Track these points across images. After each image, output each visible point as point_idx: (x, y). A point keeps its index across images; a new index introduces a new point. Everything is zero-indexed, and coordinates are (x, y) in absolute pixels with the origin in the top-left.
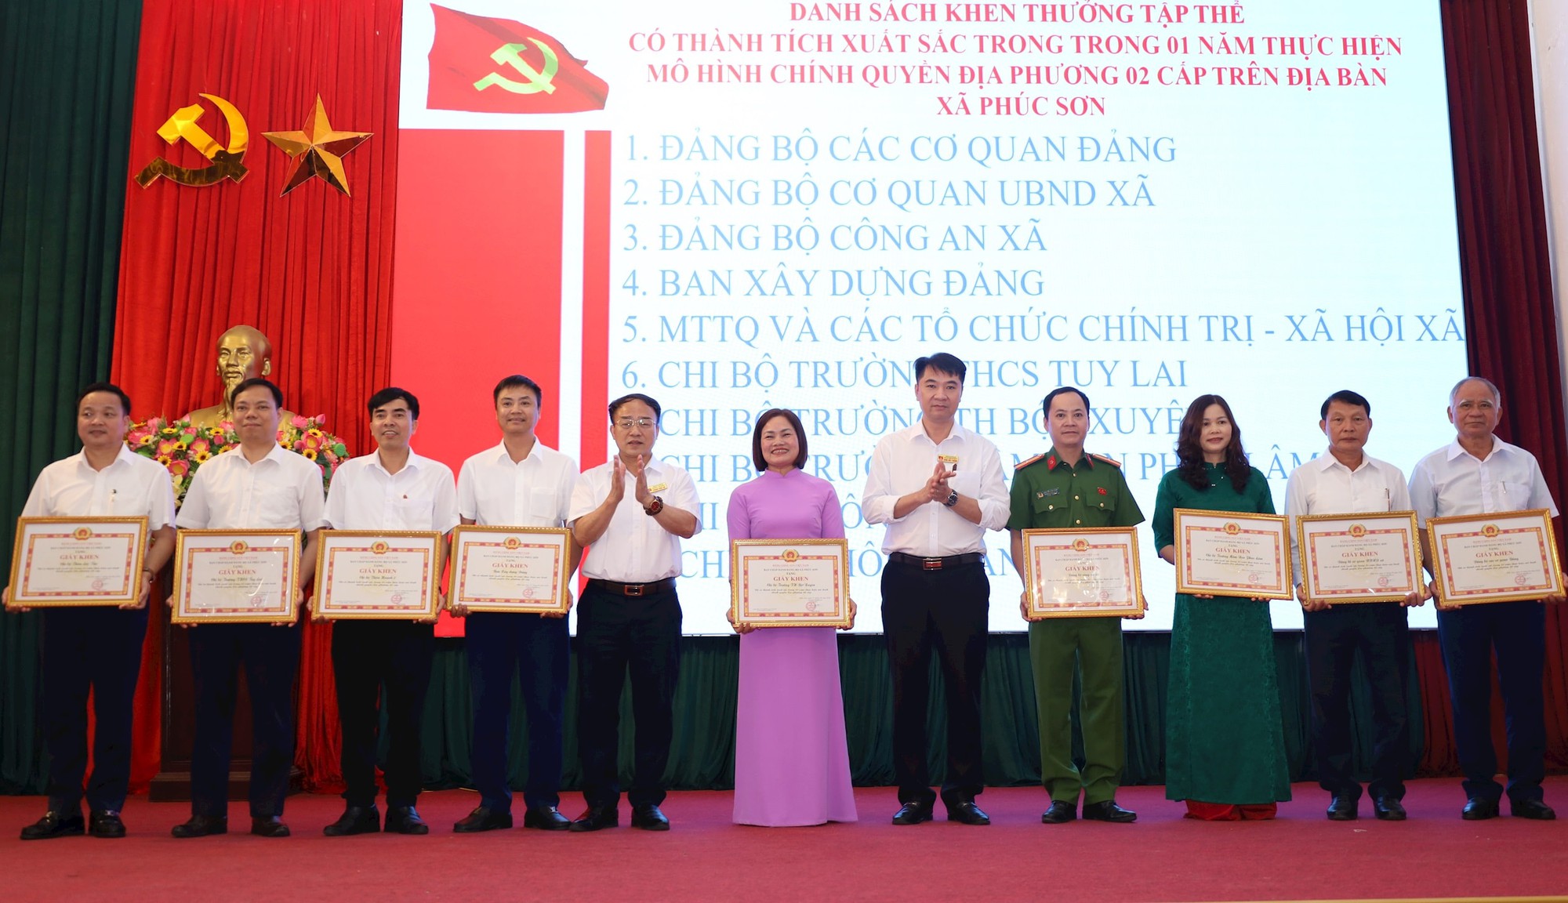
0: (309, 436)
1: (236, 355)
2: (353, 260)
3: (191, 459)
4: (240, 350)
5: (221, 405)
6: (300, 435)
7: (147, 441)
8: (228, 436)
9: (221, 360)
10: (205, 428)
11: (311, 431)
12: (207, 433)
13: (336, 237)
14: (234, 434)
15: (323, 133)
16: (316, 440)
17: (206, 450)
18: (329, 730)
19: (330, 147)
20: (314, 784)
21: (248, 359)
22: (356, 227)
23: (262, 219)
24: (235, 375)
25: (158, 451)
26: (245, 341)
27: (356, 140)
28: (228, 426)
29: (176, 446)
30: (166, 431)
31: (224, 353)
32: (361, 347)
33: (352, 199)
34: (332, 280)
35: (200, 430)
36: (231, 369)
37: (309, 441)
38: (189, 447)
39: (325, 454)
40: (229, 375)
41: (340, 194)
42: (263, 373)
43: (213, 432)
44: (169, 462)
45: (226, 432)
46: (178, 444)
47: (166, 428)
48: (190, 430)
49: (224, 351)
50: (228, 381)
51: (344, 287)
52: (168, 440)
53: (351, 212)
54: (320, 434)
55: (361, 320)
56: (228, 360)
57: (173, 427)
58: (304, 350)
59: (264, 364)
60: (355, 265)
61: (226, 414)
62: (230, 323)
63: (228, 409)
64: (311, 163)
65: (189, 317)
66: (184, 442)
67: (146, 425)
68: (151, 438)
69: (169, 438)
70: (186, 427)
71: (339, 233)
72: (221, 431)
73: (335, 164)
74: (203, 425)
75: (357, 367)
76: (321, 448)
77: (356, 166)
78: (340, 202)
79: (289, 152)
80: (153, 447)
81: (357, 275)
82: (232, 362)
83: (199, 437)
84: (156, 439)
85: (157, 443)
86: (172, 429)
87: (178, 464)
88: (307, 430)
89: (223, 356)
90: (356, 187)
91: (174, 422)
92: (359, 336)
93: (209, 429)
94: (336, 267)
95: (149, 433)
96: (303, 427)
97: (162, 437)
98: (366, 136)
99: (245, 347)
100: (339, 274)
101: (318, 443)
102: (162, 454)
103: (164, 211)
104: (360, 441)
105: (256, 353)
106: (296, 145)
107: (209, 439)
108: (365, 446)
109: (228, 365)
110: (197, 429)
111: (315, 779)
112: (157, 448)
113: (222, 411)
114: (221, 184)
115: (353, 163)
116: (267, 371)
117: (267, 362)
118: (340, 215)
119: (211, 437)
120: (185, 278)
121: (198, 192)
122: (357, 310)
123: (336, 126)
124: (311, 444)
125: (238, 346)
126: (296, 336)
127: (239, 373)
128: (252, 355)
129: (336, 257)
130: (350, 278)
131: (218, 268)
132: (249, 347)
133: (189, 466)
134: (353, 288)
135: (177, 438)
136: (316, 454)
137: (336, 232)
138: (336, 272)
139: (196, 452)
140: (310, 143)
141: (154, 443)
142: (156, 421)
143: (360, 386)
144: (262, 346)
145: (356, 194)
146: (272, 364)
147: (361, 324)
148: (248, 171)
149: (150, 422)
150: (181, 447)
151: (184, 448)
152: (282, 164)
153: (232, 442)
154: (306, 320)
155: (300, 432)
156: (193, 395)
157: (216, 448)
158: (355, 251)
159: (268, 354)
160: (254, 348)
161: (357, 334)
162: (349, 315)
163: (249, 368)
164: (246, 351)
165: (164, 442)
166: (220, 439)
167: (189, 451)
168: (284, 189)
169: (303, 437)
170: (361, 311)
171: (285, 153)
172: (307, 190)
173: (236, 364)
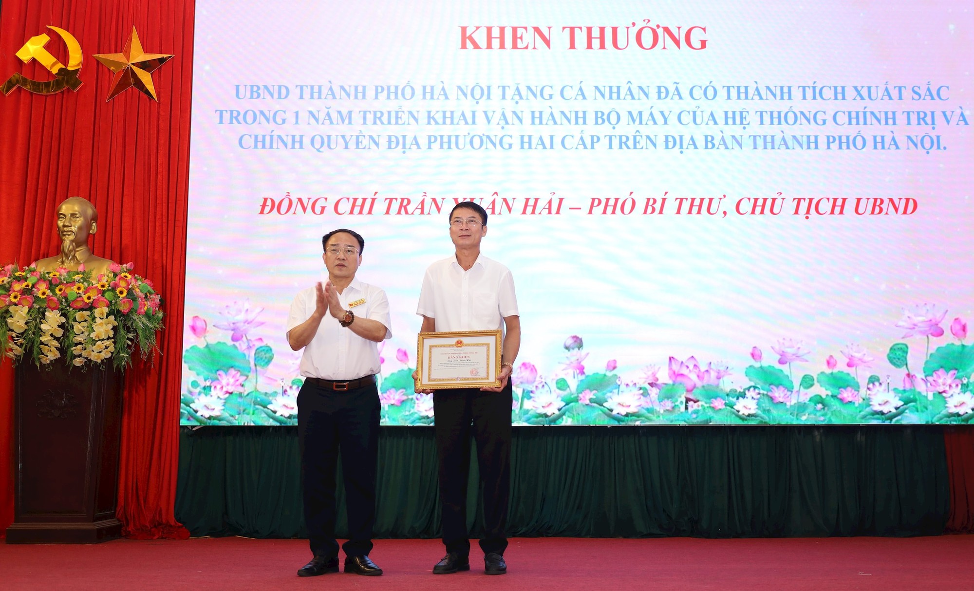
0: (121, 278)
1: (70, 219)
2: (159, 149)
3: (35, 295)
4: (73, 215)
5: (60, 256)
6: (115, 278)
7: (3, 281)
8: (62, 278)
9: (59, 222)
10: (46, 272)
11: (123, 275)
12: (47, 275)
13: (147, 132)
14: (67, 276)
15: (138, 54)
16: (126, 281)
17: (46, 288)
18: (140, 493)
19: (143, 65)
20: (129, 532)
21: (79, 222)
22: (162, 125)
23: (93, 118)
24: (69, 233)
25: (11, 289)
26: (76, 208)
27: (161, 60)
28: (63, 270)
29: (24, 285)
30: (17, 274)
31: (62, 217)
32: (165, 213)
33: (159, 104)
34: (144, 163)
35: (42, 273)
36: (66, 229)
37: (121, 282)
38: (33, 286)
39: (134, 291)
40: (65, 233)
41: (150, 100)
42: (91, 232)
43: (51, 275)
44: (19, 297)
45: (61, 275)
46: (26, 284)
47: (17, 271)
48: (35, 274)
49: (61, 216)
50: (64, 238)
51: (153, 169)
52: (19, 281)
53: (158, 113)
54: (129, 276)
55: (165, 193)
56: (64, 222)
57: (23, 272)
58: (124, 215)
59: (91, 225)
60: (161, 153)
61: (63, 262)
62: (69, 196)
63: (64, 259)
64: (129, 78)
65: (39, 191)
66: (30, 282)
67: (4, 270)
68: (6, 279)
69: (19, 279)
70: (33, 272)
71: (149, 129)
72: (58, 274)
73: (146, 78)
74: (45, 270)
75: (162, 228)
76: (130, 287)
77: (162, 79)
78: (150, 106)
79: (113, 69)
80: (8, 286)
81: (162, 160)
82: (67, 224)
83: (42, 279)
84: (10, 280)
85: (10, 283)
86: (22, 273)
87: (25, 298)
88: (120, 273)
89: (60, 219)
90: (162, 95)
91: (24, 267)
92: (164, 204)
93: (48, 273)
94: (147, 154)
95: (5, 275)
96: (118, 271)
97: (14, 279)
98: (170, 57)
99: (77, 212)
100: (149, 159)
101: (128, 283)
102: (14, 291)
103: (21, 113)
104: (164, 282)
105: (85, 218)
106: (117, 64)
107: (49, 280)
108: (167, 286)
109: (64, 226)
110: (40, 272)
111: (131, 528)
112: (11, 286)
113: (60, 260)
114: (62, 93)
115: (160, 77)
116: (93, 230)
117: (94, 224)
118: (150, 117)
119: (50, 279)
120: (37, 162)
121: (46, 99)
122: (162, 186)
123: (147, 50)
124: (123, 284)
125: (71, 212)
126: (117, 205)
127: (72, 231)
128: (82, 219)
129: (147, 147)
130: (157, 162)
131: (61, 154)
132: (79, 213)
133: (34, 299)
134: (160, 169)
135: (26, 279)
136: (126, 291)
137: (147, 128)
138: (147, 158)
139: (38, 290)
140: (127, 62)
141: (8, 283)
142: (10, 267)
143: (164, 241)
144: (90, 211)
145: (162, 100)
146: (97, 226)
147: (165, 196)
148: (82, 84)
149: (6, 268)
150: (27, 286)
151: (30, 287)
152: (108, 76)
153: (65, 282)
154: (125, 193)
155: (115, 275)
156: (42, 248)
157: (53, 286)
158: (161, 142)
159: (95, 218)
160: (83, 214)
161: (162, 203)
162: (156, 190)
163: (80, 228)
164: (77, 216)
165: (16, 283)
166: (56, 280)
167: (34, 289)
168: (108, 96)
169: (117, 279)
170: (165, 187)
171: (109, 70)
172: (126, 97)
173: (69, 225)
